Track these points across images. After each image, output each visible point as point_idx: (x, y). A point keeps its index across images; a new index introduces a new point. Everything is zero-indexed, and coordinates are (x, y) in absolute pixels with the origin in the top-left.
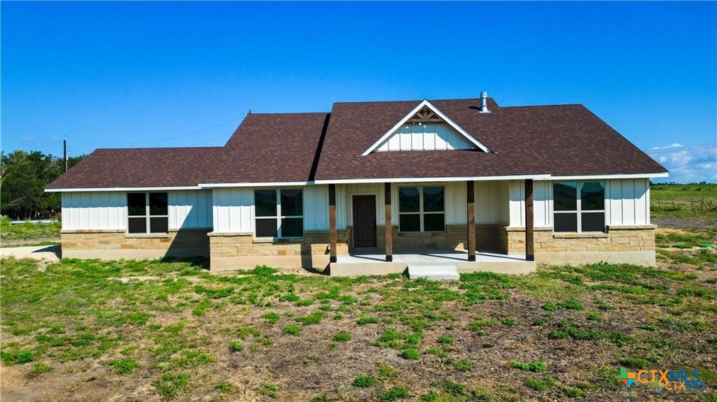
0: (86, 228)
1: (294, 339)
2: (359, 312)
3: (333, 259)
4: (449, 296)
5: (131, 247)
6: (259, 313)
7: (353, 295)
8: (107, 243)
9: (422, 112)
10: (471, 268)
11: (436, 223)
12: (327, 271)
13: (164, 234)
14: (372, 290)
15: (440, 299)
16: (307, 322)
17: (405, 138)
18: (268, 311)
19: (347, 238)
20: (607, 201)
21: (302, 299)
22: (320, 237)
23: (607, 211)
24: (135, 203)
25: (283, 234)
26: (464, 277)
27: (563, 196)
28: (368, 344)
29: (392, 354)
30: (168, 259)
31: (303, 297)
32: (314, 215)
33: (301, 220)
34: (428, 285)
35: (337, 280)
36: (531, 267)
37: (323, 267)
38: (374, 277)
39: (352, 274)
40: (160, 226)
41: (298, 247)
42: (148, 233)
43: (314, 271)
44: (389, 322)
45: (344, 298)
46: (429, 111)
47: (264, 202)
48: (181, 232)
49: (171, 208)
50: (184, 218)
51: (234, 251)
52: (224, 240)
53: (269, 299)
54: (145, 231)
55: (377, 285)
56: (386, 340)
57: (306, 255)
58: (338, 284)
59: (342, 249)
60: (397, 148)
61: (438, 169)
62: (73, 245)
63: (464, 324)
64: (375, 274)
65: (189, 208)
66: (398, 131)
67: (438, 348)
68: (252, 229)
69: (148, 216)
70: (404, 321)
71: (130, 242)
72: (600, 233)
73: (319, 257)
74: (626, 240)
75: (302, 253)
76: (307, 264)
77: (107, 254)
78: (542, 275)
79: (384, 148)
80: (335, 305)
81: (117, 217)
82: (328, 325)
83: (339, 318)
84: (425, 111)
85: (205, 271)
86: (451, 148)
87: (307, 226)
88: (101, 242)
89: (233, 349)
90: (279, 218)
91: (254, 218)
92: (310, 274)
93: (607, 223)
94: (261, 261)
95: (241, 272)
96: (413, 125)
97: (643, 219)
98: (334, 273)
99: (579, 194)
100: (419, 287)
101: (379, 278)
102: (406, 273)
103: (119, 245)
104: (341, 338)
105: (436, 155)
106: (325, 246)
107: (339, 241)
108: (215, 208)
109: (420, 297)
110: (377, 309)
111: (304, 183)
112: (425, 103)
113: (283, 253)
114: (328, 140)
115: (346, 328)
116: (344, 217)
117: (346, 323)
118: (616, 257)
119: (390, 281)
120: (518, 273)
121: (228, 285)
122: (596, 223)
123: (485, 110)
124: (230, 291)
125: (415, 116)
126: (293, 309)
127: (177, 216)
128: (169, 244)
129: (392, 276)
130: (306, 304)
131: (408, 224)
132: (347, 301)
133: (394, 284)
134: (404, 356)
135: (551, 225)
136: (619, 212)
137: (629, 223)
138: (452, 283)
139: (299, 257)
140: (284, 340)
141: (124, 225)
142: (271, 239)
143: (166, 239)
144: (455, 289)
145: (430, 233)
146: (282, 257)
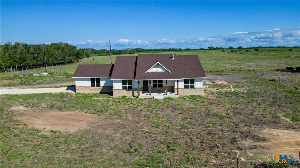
0: (81, 86)
1: (134, 110)
2: (144, 106)
3: (139, 95)
4: (161, 103)
5: (92, 90)
6: (127, 106)
7: (143, 102)
8: (86, 89)
9: (157, 64)
10: (166, 96)
11: (161, 86)
12: (138, 97)
13: (99, 87)
14: (147, 102)
15: (158, 103)
16: (136, 108)
17: (154, 69)
18: (129, 106)
19: (142, 90)
20: (195, 82)
21: (134, 104)
22: (136, 90)
23: (195, 84)
24: (92, 80)
25: (128, 89)
26: (164, 98)
27: (186, 82)
28: (146, 111)
29: (149, 112)
30: (101, 93)
31: (134, 103)
32: (135, 85)
33: (132, 86)
34: (157, 100)
35: (139, 99)
36: (178, 96)
37: (137, 96)
38: (147, 98)
39: (143, 98)
40: (99, 85)
41: (131, 92)
42: (96, 87)
43: (135, 97)
44: (149, 108)
45: (142, 103)
46: (159, 64)
47: (124, 82)
48: (104, 87)
49: (101, 81)
50: (104, 83)
51: (118, 92)
52: (116, 90)
53: (128, 103)
54: (95, 86)
55: (148, 100)
56: (148, 110)
57: (133, 93)
58: (140, 100)
59: (141, 92)
60: (152, 71)
61: (160, 77)
62: (79, 90)
63: (161, 108)
64: (148, 98)
65: (105, 81)
66: (152, 68)
67: (156, 112)
68: (122, 88)
69: (96, 83)
70: (152, 108)
71: (92, 89)
72: (193, 89)
73: (136, 94)
74: (198, 90)
75: (132, 93)
76: (133, 95)
77: (87, 92)
78: (180, 98)
79: (149, 71)
80: (140, 104)
81: (88, 83)
82: (139, 108)
83: (141, 107)
84: (158, 64)
85: (112, 96)
86: (163, 71)
87: (133, 87)
88: (85, 89)
89: (126, 112)
90: (127, 86)
91: (122, 86)
92: (134, 98)
93: (195, 87)
94: (124, 95)
95: (120, 97)
96: (155, 67)
97: (202, 86)
98: (139, 98)
99: (189, 81)
100: (156, 101)
101: (148, 99)
102: (153, 98)
103: (89, 90)
104: (142, 110)
105: (160, 73)
106: (137, 92)
107: (140, 91)
108: (114, 84)
109: (155, 103)
110: (147, 105)
111: (133, 79)
112: (158, 62)
113: (128, 93)
114: (137, 68)
115: (142, 109)
116: (141, 85)
117: (142, 108)
118: (196, 94)
119: (150, 99)
120: (175, 97)
121: (119, 100)
122: (192, 87)
123: (173, 59)
124: (120, 102)
125: (156, 65)
126: (133, 105)
127: (102, 83)
128: (101, 89)
129: (151, 98)
130: (135, 104)
131: (155, 86)
132: (142, 104)
133: (151, 100)
134: (151, 113)
135: (184, 87)
136: (197, 85)
137: (199, 87)
138: (162, 100)
139: (132, 94)
140: (133, 111)
141: (90, 85)
142: (126, 90)
143: (100, 88)
144: (162, 101)
145: (159, 88)
146: (128, 94)
